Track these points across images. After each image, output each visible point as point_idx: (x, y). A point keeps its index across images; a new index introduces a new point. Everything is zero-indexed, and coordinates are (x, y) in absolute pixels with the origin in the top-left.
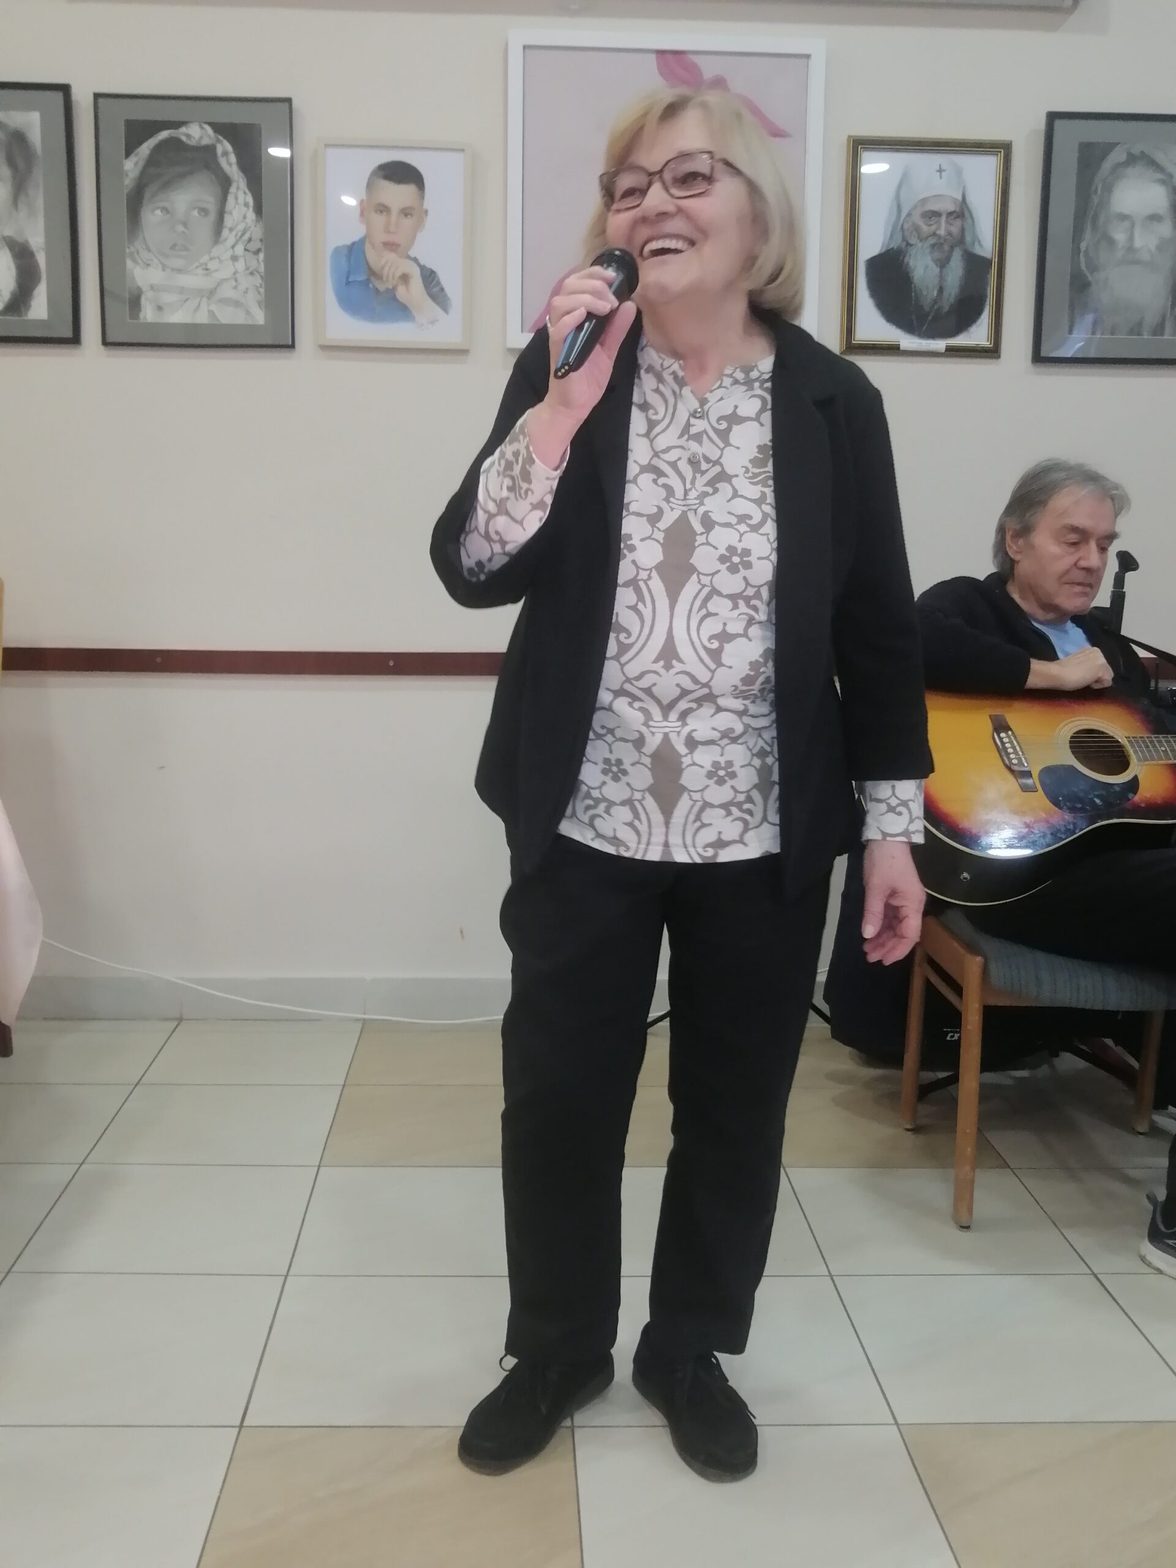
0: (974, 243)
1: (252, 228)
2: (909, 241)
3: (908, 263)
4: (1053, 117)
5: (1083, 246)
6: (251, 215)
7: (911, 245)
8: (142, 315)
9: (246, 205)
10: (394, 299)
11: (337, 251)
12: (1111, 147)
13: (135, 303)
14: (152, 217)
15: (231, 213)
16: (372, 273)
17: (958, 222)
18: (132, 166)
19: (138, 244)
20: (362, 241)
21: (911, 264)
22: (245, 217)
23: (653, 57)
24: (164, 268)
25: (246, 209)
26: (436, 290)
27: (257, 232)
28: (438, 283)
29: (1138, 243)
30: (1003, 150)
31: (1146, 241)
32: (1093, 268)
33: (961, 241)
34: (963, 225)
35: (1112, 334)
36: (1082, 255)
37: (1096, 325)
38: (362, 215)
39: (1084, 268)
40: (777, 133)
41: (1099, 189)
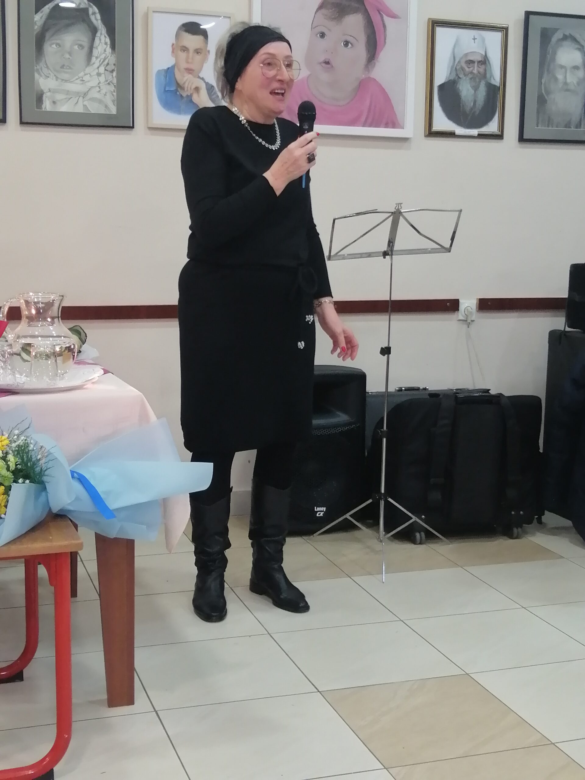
0: (491, 78)
1: (109, 58)
2: (460, 76)
3: (459, 88)
4: (528, 14)
5: (543, 81)
6: (109, 50)
7: (460, 78)
8: (43, 106)
9: (106, 44)
10: (191, 101)
11: (159, 72)
12: (556, 30)
13: (40, 99)
14: (50, 48)
15: (97, 48)
16: (178, 85)
17: (483, 67)
18: (39, 18)
19: (42, 64)
20: (173, 67)
21: (460, 88)
22: (105, 51)
24: (57, 78)
25: (106, 46)
26: (214, 96)
27: (112, 59)
28: (215, 93)
29: (569, 80)
30: (505, 30)
31: (572, 79)
32: (548, 93)
33: (484, 76)
34: (485, 69)
35: (557, 127)
36: (543, 85)
37: (549, 122)
38: (173, 52)
39: (544, 93)
40: (393, 16)
41: (550, 52)
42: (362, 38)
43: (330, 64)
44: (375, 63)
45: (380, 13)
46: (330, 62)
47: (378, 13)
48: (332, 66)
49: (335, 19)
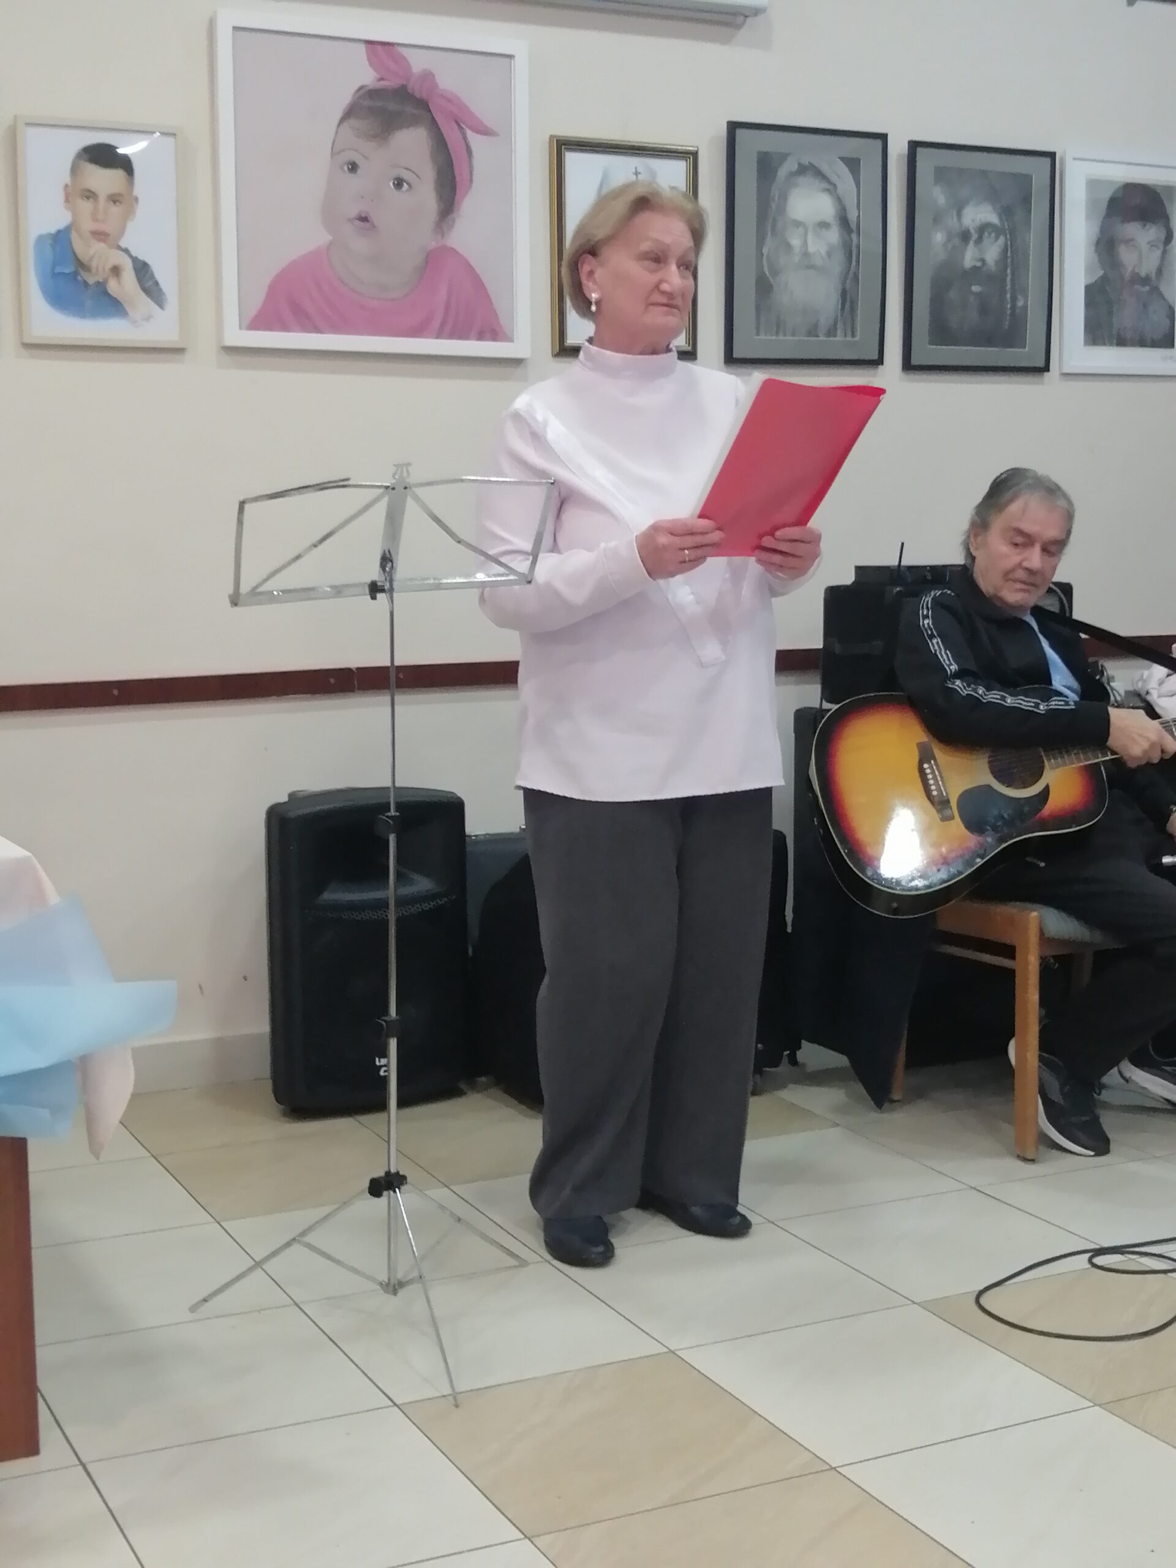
4: (733, 127)
5: (765, 251)
10: (106, 293)
11: (41, 239)
12: (784, 157)
16: (81, 265)
20: (68, 230)
23: (363, 46)
26: (150, 283)
28: (152, 276)
29: (811, 249)
30: (691, 157)
31: (817, 246)
32: (775, 273)
35: (793, 335)
36: (764, 258)
37: (779, 327)
38: (67, 200)
39: (767, 273)
40: (485, 131)
41: (776, 198)
42: (428, 174)
43: (370, 220)
44: (454, 221)
45: (459, 125)
46: (369, 218)
47: (456, 127)
48: (374, 226)
49: (375, 136)
